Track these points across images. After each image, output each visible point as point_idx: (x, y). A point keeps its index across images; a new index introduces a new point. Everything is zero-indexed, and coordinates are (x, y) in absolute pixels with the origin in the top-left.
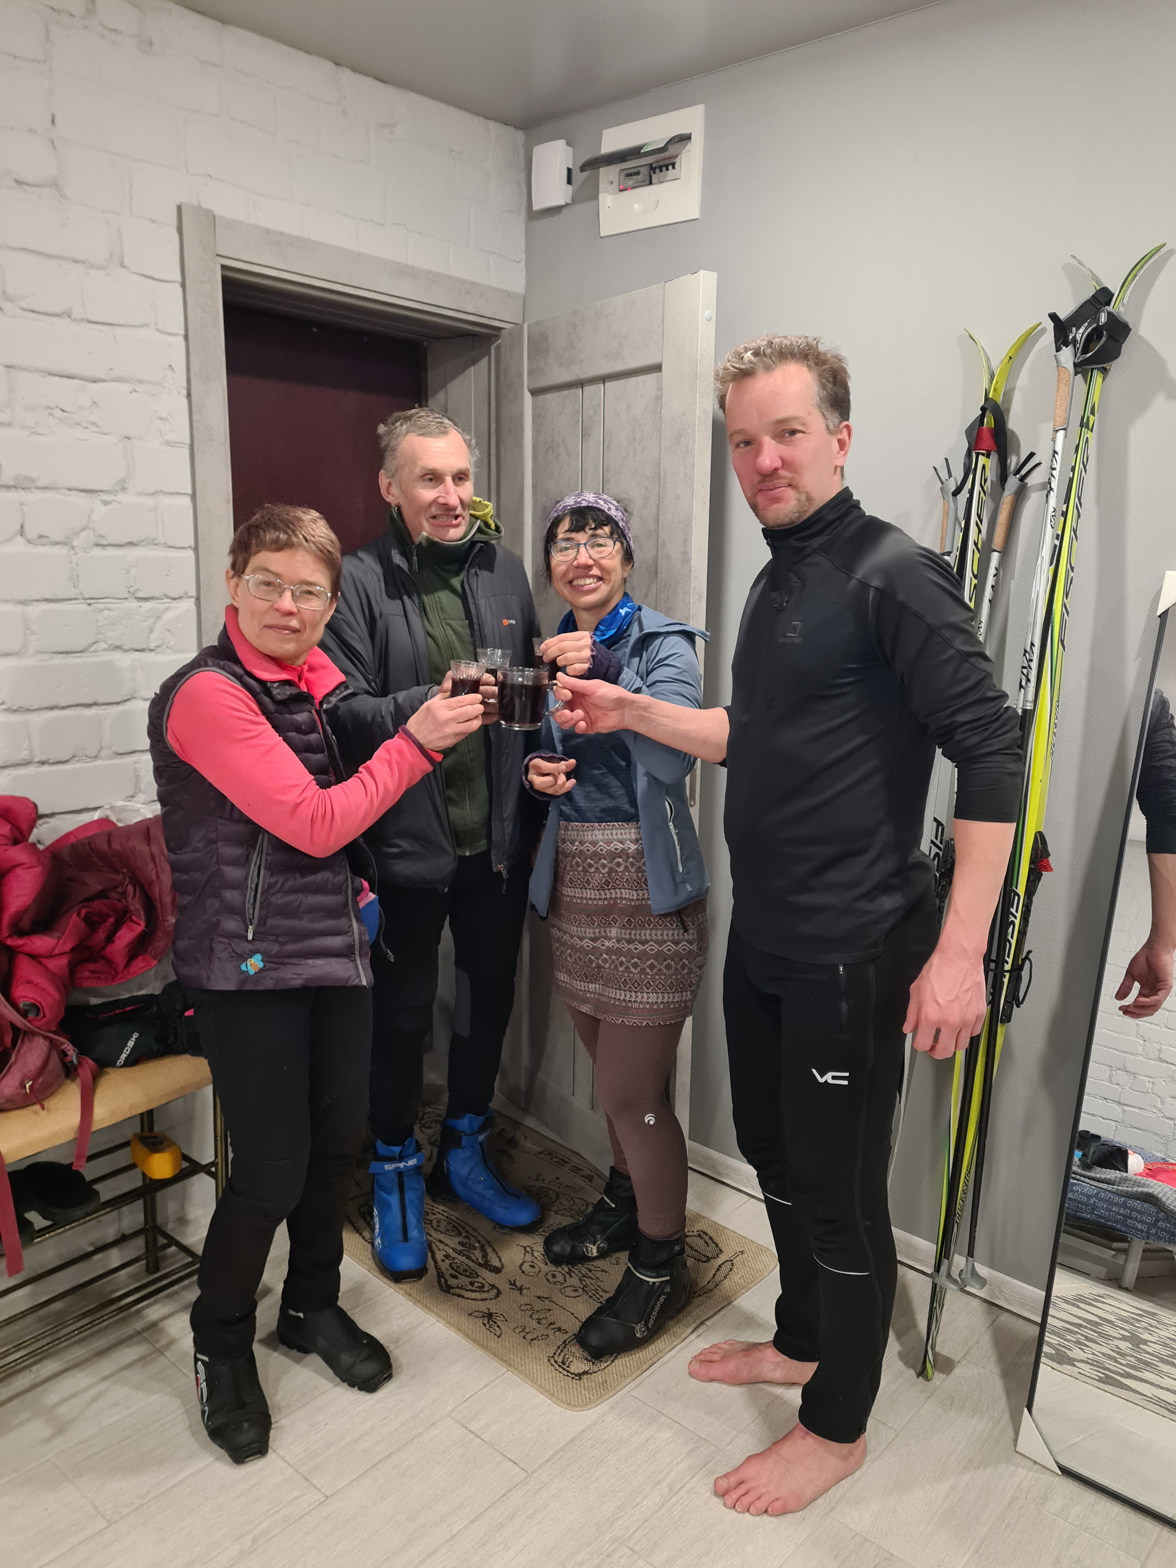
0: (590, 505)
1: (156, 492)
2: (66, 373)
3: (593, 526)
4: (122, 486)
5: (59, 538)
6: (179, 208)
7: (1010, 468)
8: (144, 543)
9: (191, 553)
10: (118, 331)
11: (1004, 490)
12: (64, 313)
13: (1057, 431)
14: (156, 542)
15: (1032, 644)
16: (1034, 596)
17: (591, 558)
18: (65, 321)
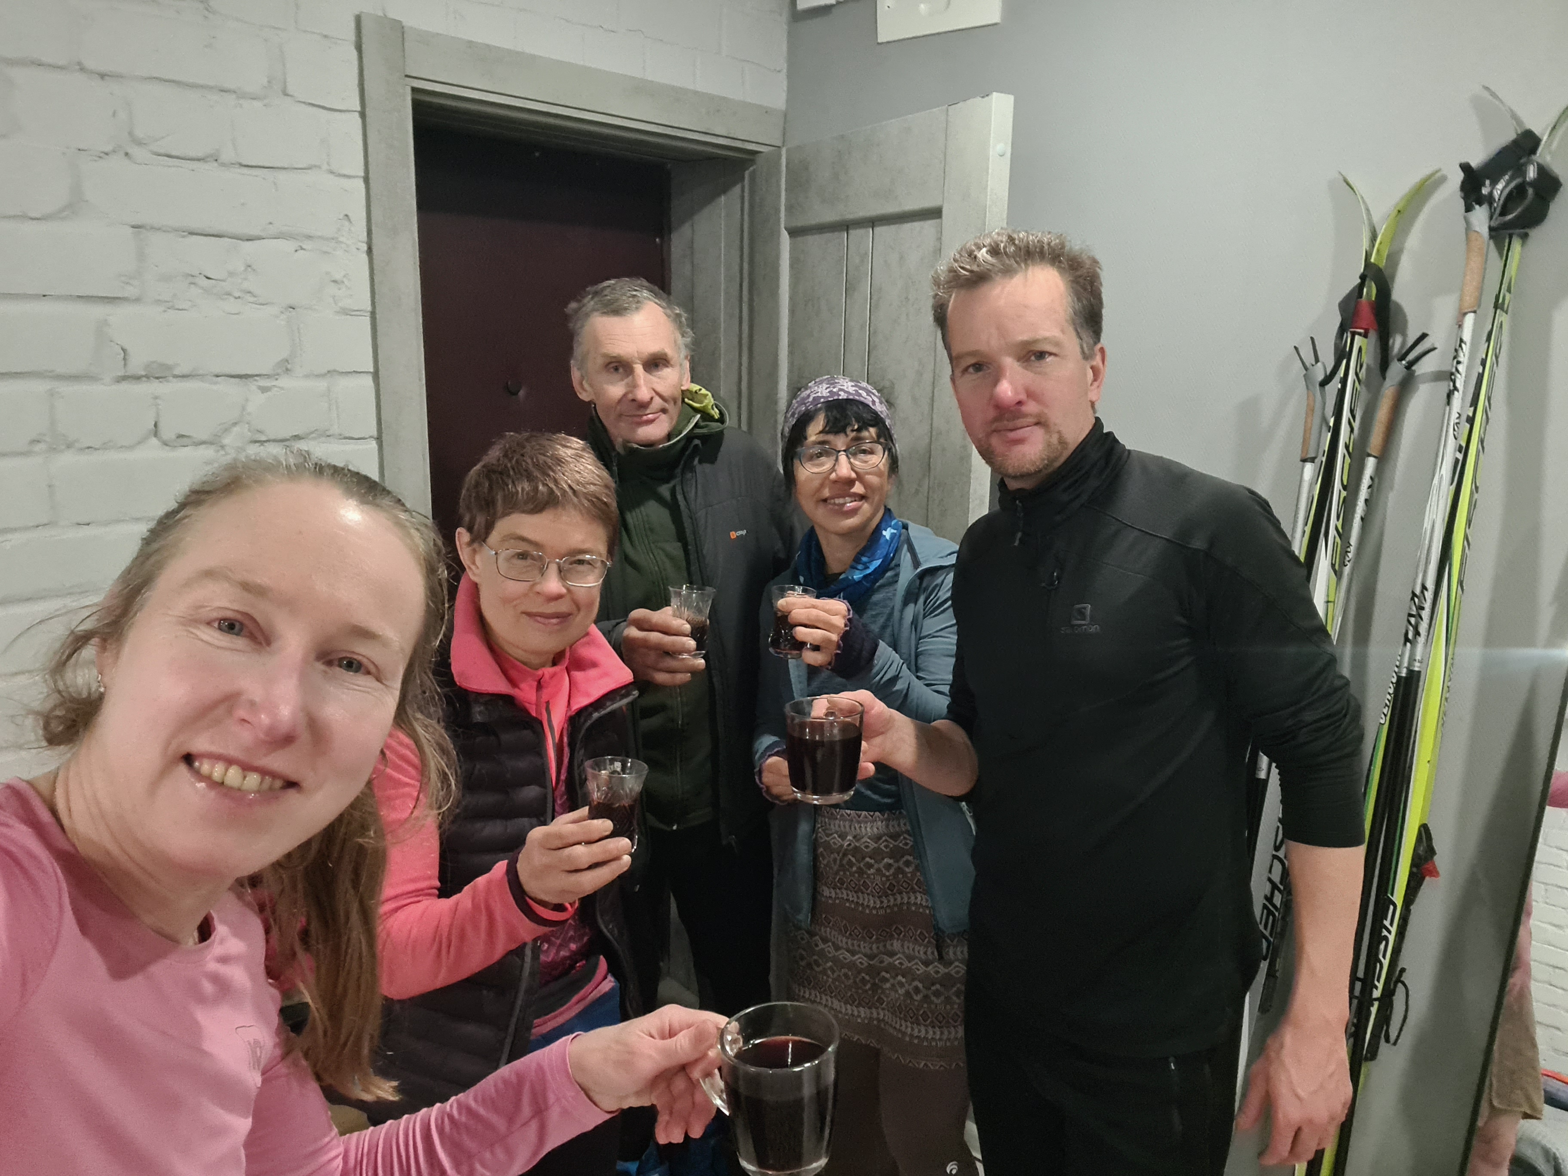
0: (851, 397)
1: (329, 372)
2: (212, 232)
3: (856, 427)
4: (285, 367)
5: (204, 437)
6: (358, 20)
7: (1393, 351)
8: (313, 435)
9: (374, 444)
10: (281, 176)
11: (1384, 378)
12: (211, 156)
13: (1465, 314)
14: (328, 433)
15: (1424, 588)
16: (1427, 525)
17: (853, 470)
18: (212, 166)
